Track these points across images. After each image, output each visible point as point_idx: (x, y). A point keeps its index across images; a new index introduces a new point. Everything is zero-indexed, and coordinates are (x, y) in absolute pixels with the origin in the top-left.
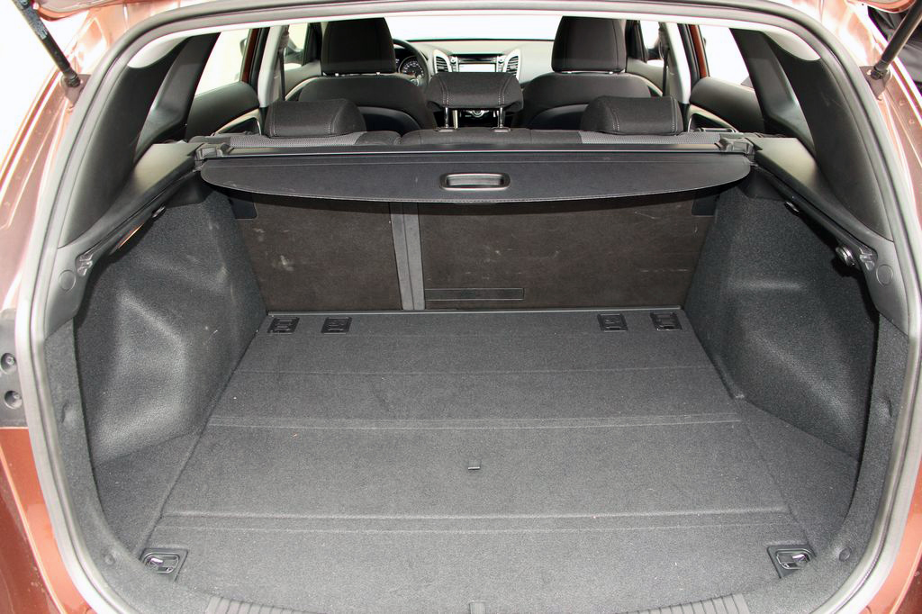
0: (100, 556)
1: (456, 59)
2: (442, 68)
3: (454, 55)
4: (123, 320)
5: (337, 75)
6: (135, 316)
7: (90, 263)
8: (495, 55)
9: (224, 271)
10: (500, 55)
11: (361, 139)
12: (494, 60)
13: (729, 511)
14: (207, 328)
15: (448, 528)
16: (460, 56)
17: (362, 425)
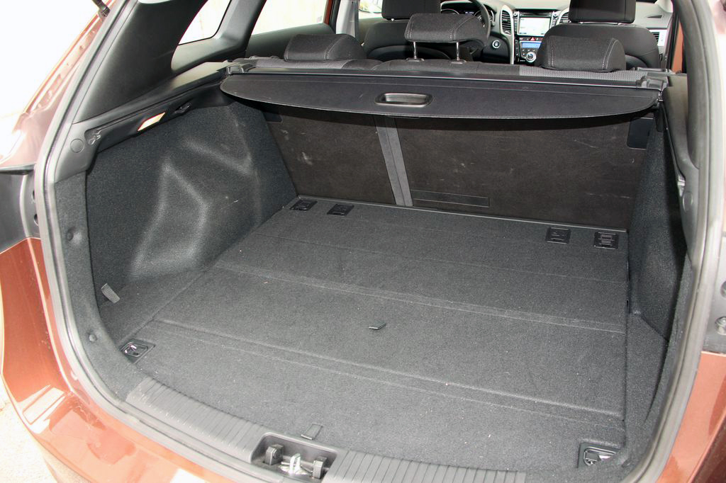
0: (86, 333)
1: (518, 13)
2: (506, 20)
3: (517, 10)
4: (164, 183)
5: (393, 20)
6: (173, 183)
7: (99, 137)
8: (551, 11)
9: (249, 158)
10: (556, 11)
11: (348, 64)
12: (550, 14)
13: (565, 405)
14: (227, 197)
15: (330, 368)
16: (521, 11)
17: (315, 283)
